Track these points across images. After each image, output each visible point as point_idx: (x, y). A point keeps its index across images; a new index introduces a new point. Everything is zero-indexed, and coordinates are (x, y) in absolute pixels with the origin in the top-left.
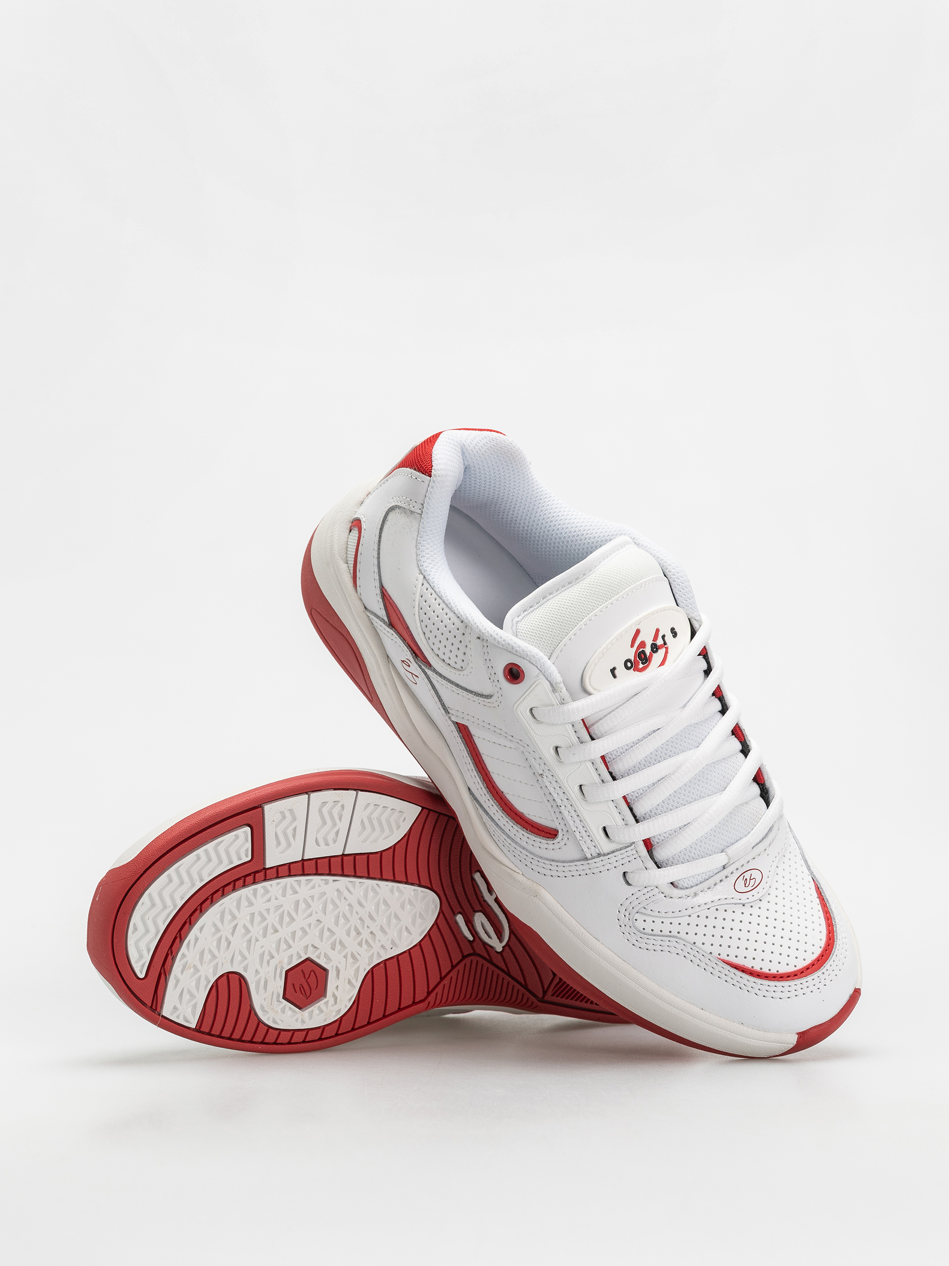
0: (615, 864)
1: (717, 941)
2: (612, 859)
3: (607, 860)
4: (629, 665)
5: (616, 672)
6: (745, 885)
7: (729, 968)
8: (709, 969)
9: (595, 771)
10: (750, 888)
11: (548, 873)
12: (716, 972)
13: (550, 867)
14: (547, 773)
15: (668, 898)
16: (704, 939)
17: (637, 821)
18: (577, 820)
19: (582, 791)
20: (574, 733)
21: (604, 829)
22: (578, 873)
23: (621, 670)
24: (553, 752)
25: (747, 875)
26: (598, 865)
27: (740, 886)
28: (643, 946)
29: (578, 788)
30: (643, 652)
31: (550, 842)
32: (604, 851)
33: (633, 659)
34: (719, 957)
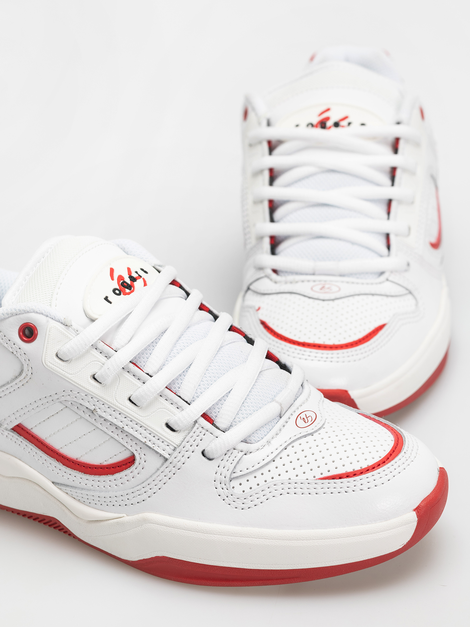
0: (191, 449)
1: (306, 468)
2: (187, 446)
3: (184, 449)
4: (117, 292)
5: (109, 299)
6: (305, 422)
7: (327, 481)
8: (313, 491)
9: (133, 377)
10: (310, 423)
11: (145, 496)
12: (319, 490)
13: (144, 490)
14: (99, 405)
15: (248, 454)
16: (296, 472)
17: (189, 404)
18: (141, 430)
19: (133, 403)
20: (100, 354)
21: (168, 426)
22: (167, 478)
23: (112, 297)
24: (93, 382)
25: (303, 416)
26: (178, 458)
27: (300, 423)
28: (251, 504)
29: (129, 402)
30: (124, 282)
31: (133, 468)
32: (176, 443)
33: (118, 288)
34: (316, 478)
